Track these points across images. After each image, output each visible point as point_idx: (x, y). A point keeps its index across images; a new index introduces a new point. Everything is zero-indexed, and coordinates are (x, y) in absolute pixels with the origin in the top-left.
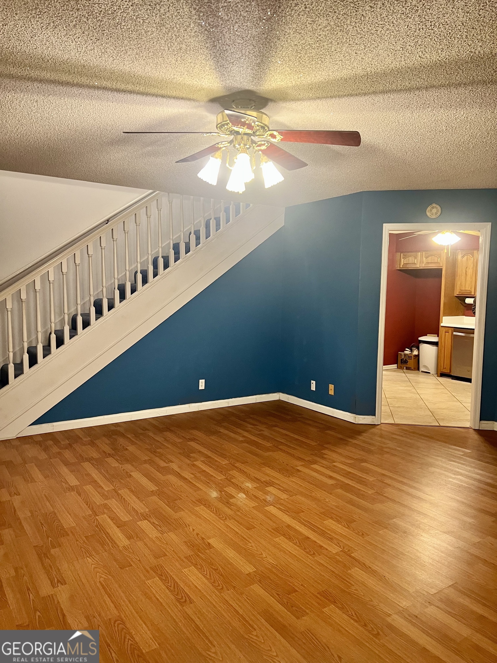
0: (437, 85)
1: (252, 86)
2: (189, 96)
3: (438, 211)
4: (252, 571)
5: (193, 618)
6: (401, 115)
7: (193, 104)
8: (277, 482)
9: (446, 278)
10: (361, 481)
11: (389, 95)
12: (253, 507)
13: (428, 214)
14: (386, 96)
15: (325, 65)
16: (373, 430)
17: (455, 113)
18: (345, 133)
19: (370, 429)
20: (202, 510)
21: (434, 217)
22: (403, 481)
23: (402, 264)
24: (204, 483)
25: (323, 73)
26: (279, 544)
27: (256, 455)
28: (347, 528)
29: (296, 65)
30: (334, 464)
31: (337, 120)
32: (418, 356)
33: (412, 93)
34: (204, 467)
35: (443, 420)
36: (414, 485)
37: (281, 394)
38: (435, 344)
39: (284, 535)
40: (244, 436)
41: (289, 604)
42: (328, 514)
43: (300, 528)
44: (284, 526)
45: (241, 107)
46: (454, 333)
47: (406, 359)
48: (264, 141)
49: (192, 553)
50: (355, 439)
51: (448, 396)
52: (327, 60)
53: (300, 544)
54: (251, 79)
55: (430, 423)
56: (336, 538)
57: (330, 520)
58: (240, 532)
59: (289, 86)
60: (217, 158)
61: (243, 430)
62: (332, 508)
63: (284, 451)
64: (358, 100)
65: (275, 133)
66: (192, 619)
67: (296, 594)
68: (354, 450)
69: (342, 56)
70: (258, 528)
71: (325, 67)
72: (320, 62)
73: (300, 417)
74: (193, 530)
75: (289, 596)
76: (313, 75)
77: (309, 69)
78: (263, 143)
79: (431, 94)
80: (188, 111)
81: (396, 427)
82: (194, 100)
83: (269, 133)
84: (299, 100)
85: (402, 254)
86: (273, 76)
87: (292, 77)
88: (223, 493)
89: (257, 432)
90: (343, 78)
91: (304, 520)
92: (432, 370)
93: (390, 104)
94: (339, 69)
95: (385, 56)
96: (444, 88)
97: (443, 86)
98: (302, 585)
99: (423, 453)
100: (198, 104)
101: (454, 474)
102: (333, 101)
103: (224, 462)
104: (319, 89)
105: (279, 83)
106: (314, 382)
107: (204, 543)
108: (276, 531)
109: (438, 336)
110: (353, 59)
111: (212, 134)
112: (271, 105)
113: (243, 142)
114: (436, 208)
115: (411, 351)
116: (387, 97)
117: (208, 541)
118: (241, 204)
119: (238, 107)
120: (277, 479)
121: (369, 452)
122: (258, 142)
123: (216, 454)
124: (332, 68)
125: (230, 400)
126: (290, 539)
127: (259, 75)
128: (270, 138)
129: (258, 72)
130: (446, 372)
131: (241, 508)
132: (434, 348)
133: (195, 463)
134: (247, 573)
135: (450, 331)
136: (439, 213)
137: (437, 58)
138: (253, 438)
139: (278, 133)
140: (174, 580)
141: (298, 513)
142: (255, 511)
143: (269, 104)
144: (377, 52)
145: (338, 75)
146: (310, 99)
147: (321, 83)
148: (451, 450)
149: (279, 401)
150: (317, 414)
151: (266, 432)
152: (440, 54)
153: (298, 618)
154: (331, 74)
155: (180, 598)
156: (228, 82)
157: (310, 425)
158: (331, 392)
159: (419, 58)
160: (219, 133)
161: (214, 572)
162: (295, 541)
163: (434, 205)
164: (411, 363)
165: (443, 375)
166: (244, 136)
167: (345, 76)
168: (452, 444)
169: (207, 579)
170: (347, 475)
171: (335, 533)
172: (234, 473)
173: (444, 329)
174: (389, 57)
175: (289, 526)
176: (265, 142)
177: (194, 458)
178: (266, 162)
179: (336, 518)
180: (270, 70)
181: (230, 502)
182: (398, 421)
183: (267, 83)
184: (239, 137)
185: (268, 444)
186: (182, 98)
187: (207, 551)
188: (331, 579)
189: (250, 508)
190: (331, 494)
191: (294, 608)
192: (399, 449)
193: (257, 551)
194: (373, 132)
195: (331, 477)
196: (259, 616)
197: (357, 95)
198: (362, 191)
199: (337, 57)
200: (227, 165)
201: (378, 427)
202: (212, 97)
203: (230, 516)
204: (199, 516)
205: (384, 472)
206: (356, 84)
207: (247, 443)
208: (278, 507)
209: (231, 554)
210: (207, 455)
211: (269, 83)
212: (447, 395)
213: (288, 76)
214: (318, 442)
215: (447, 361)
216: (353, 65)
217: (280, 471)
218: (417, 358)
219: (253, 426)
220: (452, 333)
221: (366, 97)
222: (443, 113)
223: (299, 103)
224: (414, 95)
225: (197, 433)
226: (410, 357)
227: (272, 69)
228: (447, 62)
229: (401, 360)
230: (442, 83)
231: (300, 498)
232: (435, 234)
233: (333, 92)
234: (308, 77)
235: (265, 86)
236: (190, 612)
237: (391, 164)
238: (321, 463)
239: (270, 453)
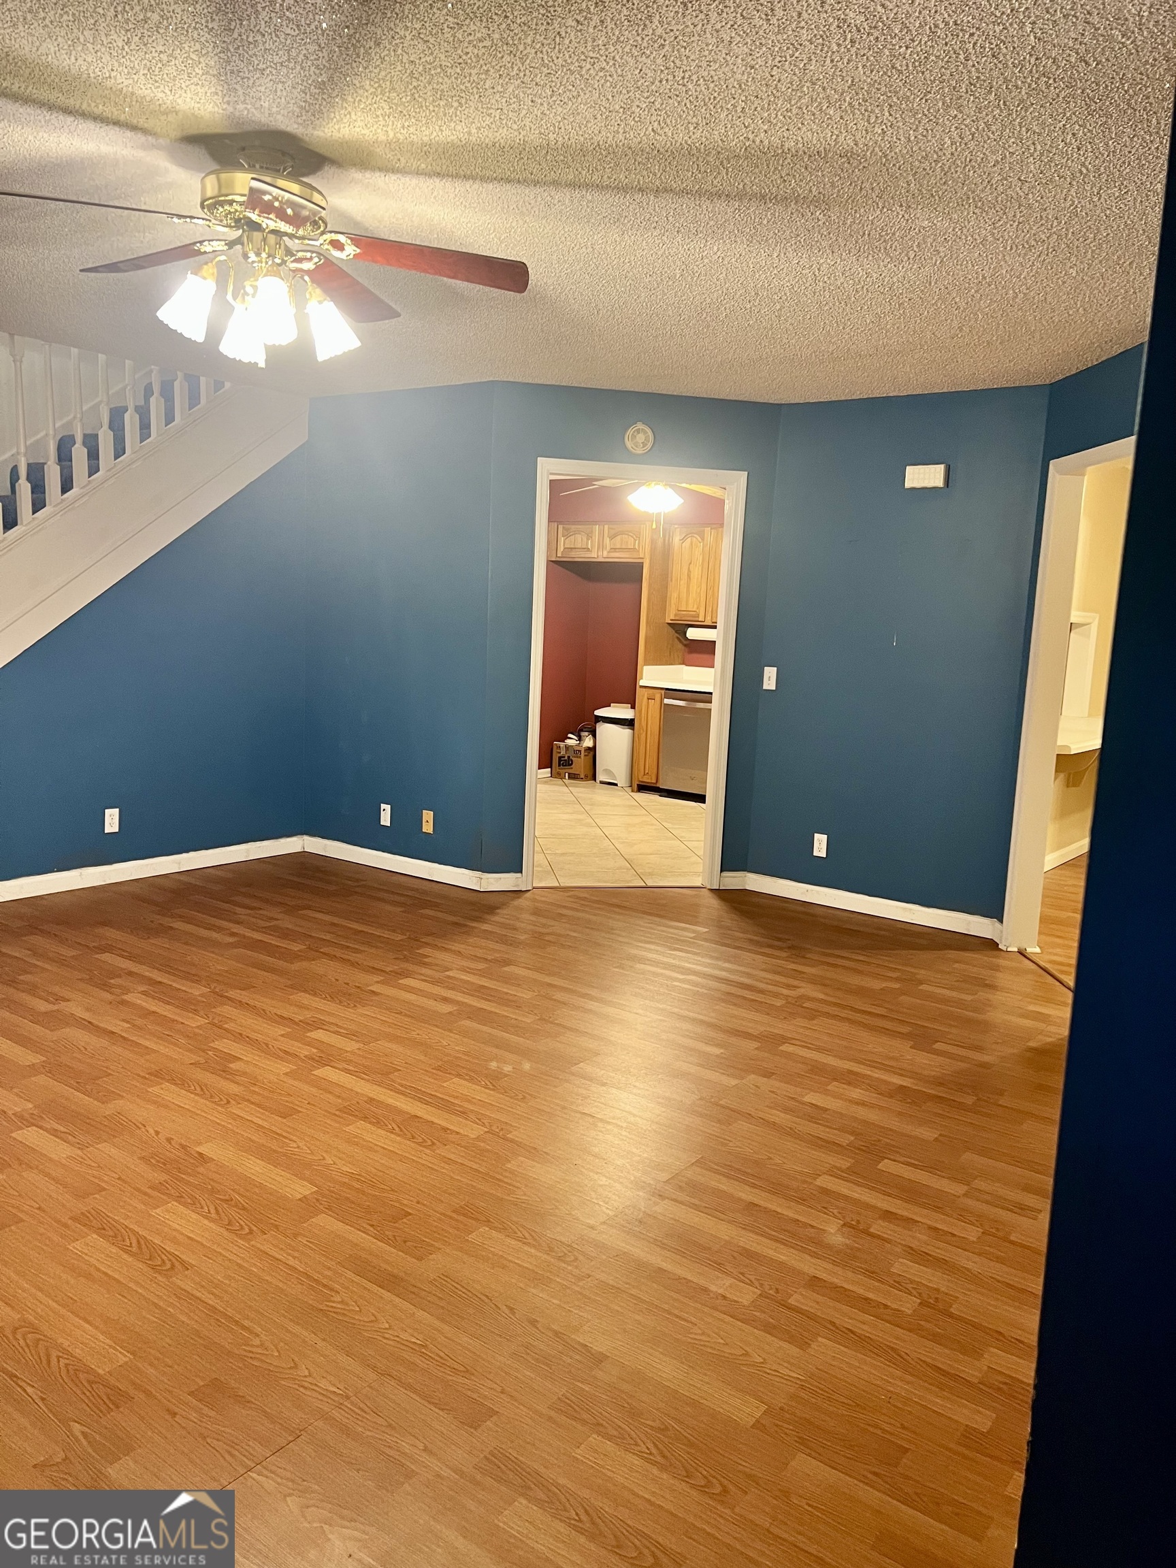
0: (678, 189)
1: (296, 126)
2: (135, 121)
3: (647, 439)
4: (307, 1193)
5: (199, 1294)
6: (599, 236)
7: (140, 138)
8: (332, 1020)
9: (650, 585)
10: (506, 1001)
11: (584, 193)
12: (286, 1074)
13: (629, 444)
14: (577, 194)
15: (466, 112)
16: (522, 902)
17: (702, 246)
18: (498, 262)
19: (512, 900)
20: (167, 1092)
21: (639, 451)
22: (589, 992)
23: (561, 549)
24: (160, 1038)
25: (458, 128)
26: (356, 1137)
27: (272, 970)
28: (493, 1090)
29: (404, 100)
30: (447, 973)
31: (469, 225)
32: (592, 750)
33: (628, 196)
34: (152, 1006)
35: (651, 874)
36: (610, 999)
37: (306, 838)
38: (629, 723)
39: (365, 1118)
40: (233, 934)
41: (397, 1238)
42: (447, 1067)
43: (397, 1101)
44: (360, 1101)
45: (261, 167)
46: (667, 701)
47: (569, 757)
48: (312, 252)
49: (166, 1177)
50: (484, 921)
51: (656, 829)
52: (471, 103)
53: (401, 1130)
54: (298, 110)
55: (628, 882)
56: (472, 1111)
57: (456, 1080)
58: (265, 1124)
59: (379, 139)
60: (204, 278)
61: (230, 921)
62: (457, 1058)
63: (333, 957)
64: (519, 191)
65: (342, 238)
66: (198, 1298)
67: (408, 1220)
68: (483, 942)
69: (504, 100)
70: (305, 1111)
71: (466, 116)
72: (455, 104)
73: (358, 886)
74: (157, 1133)
75: (396, 1225)
76: (437, 128)
77: (430, 113)
78: (308, 255)
79: (664, 205)
80: (123, 152)
81: (562, 893)
82: (145, 131)
83: (328, 237)
84: (394, 171)
85: (561, 527)
86: (350, 113)
87: (391, 123)
88: (210, 1053)
89: (263, 922)
90: (497, 145)
91: (402, 1086)
92: (622, 778)
93: (583, 211)
94: (493, 126)
95: (588, 116)
96: (689, 196)
97: (687, 193)
98: (418, 1203)
99: (620, 939)
100: (154, 141)
101: (682, 973)
102: (468, 186)
103: (197, 991)
104: (442, 156)
105: (358, 130)
106: (388, 807)
107: (190, 1155)
108: (345, 1113)
109: (633, 707)
110: (524, 112)
111: (193, 221)
112: (328, 170)
113: (267, 251)
114: (645, 432)
115: (580, 739)
116: (579, 195)
117: (198, 1149)
118: (203, 379)
119: (254, 166)
120: (329, 1014)
121: (514, 944)
122: (298, 251)
123: (174, 975)
124: (479, 121)
125: (184, 855)
126: (378, 1123)
127: (317, 106)
128: (330, 247)
129: (317, 99)
130: (649, 781)
131: (260, 1078)
132: (624, 733)
133: (125, 997)
134: (299, 1196)
135: (658, 697)
136: (649, 445)
137: (686, 138)
138: (257, 936)
139: (349, 241)
140: (135, 1233)
141: (388, 1073)
142: (291, 1081)
143: (326, 168)
144: (574, 106)
145: (488, 136)
146: (418, 173)
147: (450, 145)
148: (672, 930)
149: (304, 854)
150: (395, 878)
151: (287, 922)
152: (691, 133)
153: (420, 1259)
154: (474, 131)
155: (159, 1263)
156: (241, 106)
157: (379, 899)
158: (428, 828)
159: (652, 134)
160: (210, 221)
161: (225, 1206)
162: (390, 1127)
163: (640, 426)
164: (580, 764)
165: (643, 788)
166: (269, 235)
167: (502, 141)
168: (671, 919)
169: (213, 1220)
170: (480, 991)
171: (469, 1101)
172: (227, 1010)
173: (646, 693)
174: (596, 121)
175: (371, 1100)
176: (314, 255)
177: (120, 987)
178: (320, 302)
179: (467, 1075)
180: (344, 100)
181: (231, 1068)
182: (566, 882)
183: (331, 125)
184: (257, 236)
185: (296, 947)
186: (116, 123)
187: (201, 1170)
188: (475, 1184)
189: (279, 1075)
190: (450, 1031)
191: (408, 1244)
192: (575, 934)
193: (312, 1153)
194: (538, 259)
195: (445, 1000)
196: (340, 1270)
197: (519, 182)
198: (491, 379)
199: (493, 101)
200: (229, 297)
201: (528, 895)
202: (194, 131)
203: (237, 1095)
204: (160, 1104)
205: (548, 980)
206: (523, 161)
207: (245, 947)
208: (341, 1067)
209: (256, 1168)
210: (150, 979)
211: (336, 127)
212: (654, 827)
213: (381, 119)
214: (408, 934)
215: (651, 762)
216: (523, 124)
217: (332, 997)
218: (592, 753)
219: (250, 912)
220: (662, 701)
221: (538, 190)
222: (680, 242)
223: (394, 177)
224: (631, 201)
225: (112, 934)
226: (577, 752)
227: (350, 99)
228: (702, 150)
229: (560, 758)
230: (687, 186)
231: (385, 1045)
232: (636, 487)
233: (472, 168)
234: (424, 128)
235: (326, 130)
236: (188, 1286)
237: (563, 330)
238: (421, 974)
239: (305, 964)
